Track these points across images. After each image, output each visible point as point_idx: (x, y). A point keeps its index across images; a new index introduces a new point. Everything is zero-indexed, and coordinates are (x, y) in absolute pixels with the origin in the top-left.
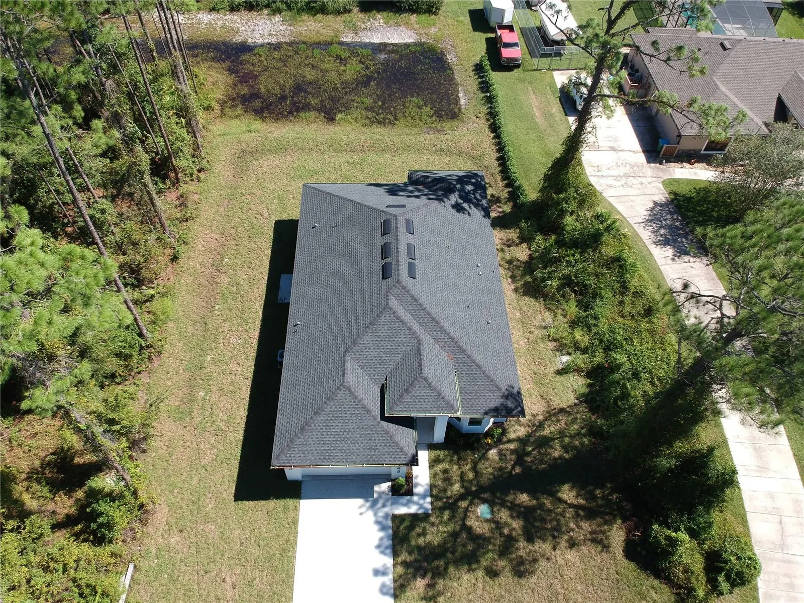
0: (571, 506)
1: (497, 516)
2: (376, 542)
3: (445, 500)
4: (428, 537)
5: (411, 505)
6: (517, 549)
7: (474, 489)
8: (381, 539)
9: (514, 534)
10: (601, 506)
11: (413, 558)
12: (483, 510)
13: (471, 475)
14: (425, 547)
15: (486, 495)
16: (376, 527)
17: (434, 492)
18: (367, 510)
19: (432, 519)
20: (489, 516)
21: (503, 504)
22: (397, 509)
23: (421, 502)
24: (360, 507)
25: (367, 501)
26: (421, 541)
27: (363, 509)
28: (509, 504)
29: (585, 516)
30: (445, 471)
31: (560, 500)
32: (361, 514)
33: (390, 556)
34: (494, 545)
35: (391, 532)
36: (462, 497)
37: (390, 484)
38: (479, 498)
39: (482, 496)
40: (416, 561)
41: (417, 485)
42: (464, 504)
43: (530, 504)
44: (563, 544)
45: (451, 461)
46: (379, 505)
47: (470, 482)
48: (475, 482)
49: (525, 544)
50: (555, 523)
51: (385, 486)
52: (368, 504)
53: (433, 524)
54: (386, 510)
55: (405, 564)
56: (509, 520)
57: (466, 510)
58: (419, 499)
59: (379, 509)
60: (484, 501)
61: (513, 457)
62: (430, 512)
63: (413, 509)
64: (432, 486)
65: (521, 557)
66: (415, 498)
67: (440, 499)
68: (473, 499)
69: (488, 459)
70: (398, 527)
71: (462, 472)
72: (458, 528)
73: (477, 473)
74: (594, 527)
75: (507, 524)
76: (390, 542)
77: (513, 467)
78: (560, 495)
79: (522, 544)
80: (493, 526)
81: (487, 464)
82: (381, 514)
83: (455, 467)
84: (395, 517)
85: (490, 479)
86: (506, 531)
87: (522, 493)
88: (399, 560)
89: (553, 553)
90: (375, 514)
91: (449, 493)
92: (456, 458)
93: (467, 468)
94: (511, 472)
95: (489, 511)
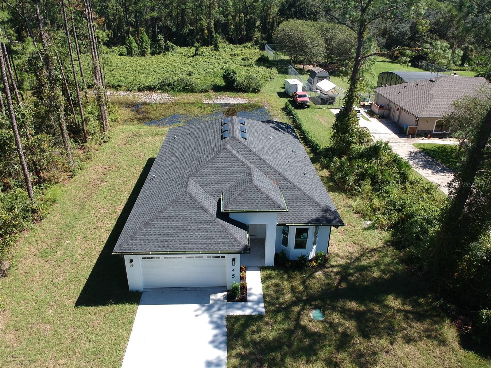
0: (399, 311)
1: (330, 318)
2: (211, 338)
3: (278, 306)
4: (262, 333)
5: (245, 309)
6: (354, 343)
7: (304, 298)
8: (216, 336)
9: (349, 332)
10: (427, 311)
11: (248, 351)
12: (315, 314)
13: (301, 288)
14: (260, 342)
15: (317, 303)
16: (211, 326)
17: (268, 299)
18: (203, 313)
19: (266, 319)
20: (321, 319)
21: (334, 309)
22: (232, 312)
23: (255, 306)
24: (196, 311)
25: (203, 306)
26: (256, 337)
27: (199, 312)
28: (340, 309)
29: (415, 318)
30: (277, 285)
31: (388, 307)
32: (197, 316)
33: (224, 350)
34: (331, 340)
35: (225, 329)
36: (294, 303)
37: (226, 293)
38: (311, 305)
39: (313, 303)
40: (251, 353)
41: (251, 294)
42: (296, 309)
43: (360, 309)
44: (399, 340)
45: (282, 278)
46: (215, 309)
47: (301, 293)
48: (305, 294)
49: (362, 339)
50: (387, 324)
51: (221, 296)
52: (204, 308)
53: (267, 324)
54: (221, 312)
55: (239, 356)
56: (342, 321)
57: (299, 313)
58: (253, 305)
59: (214, 312)
60: (316, 307)
61: (338, 277)
62: (264, 314)
63: (248, 312)
64: (265, 295)
65: (360, 350)
66: (249, 304)
67: (274, 304)
68: (305, 305)
69: (315, 278)
70: (233, 325)
71: (292, 286)
72: (292, 327)
73: (306, 288)
74: (426, 326)
75: (340, 324)
76: (224, 338)
77: (339, 284)
78: (386, 303)
79: (358, 340)
80: (327, 326)
81: (314, 281)
82: (216, 316)
83: (285, 283)
84: (229, 318)
85: (319, 291)
86: (340, 330)
87: (350, 301)
88: (234, 352)
89: (391, 347)
90: (211, 316)
91: (281, 300)
92: (285, 276)
93: (297, 283)
94: (337, 287)
95: (320, 315)
